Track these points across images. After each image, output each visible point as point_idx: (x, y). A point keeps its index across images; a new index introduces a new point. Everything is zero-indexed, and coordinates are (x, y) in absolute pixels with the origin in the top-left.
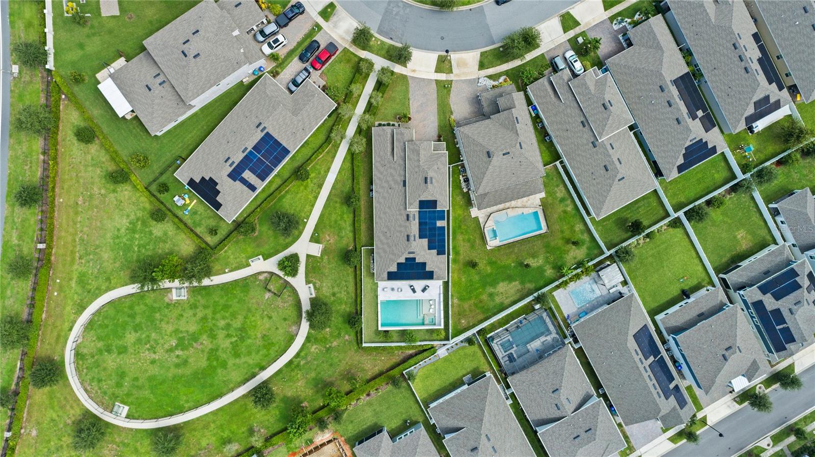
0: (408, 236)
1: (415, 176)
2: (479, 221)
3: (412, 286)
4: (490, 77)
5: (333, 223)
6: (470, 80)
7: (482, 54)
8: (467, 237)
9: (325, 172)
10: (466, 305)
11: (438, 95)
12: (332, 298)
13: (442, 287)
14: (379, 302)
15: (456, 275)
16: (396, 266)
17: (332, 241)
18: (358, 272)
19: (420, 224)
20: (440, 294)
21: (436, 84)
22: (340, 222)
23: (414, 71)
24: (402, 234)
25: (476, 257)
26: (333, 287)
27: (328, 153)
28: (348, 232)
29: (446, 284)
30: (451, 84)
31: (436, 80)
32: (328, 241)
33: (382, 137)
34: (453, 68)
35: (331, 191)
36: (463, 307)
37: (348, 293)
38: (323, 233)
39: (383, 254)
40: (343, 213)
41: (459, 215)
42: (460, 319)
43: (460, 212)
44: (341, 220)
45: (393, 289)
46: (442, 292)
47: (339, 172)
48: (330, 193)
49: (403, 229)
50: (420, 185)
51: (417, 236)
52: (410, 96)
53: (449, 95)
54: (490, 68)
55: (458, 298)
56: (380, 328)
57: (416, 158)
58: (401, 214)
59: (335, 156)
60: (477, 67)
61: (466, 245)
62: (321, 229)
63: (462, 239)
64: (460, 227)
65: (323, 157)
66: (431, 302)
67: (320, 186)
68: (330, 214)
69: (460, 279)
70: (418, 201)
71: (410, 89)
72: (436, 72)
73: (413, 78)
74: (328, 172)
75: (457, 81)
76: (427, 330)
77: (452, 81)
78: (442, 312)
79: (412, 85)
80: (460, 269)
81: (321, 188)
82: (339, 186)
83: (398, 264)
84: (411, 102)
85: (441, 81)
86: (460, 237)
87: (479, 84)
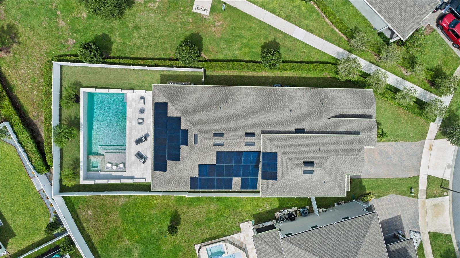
0: (221, 134)
1: (314, 148)
2: (234, 233)
3: (146, 139)
4: (421, 247)
5: (238, 32)
6: (417, 221)
7: (448, 236)
8: (213, 216)
9: (307, 26)
10: (114, 216)
11: (400, 179)
12: (131, 25)
13: (143, 181)
14: (124, 91)
15: (159, 201)
16: (175, 115)
17: (213, 29)
18: (168, 63)
19: (239, 153)
20: (133, 178)
21: (414, 177)
22: (239, 42)
23: (431, 148)
24: (224, 126)
25: (185, 230)
26: (148, 27)
27: (332, 31)
28: (224, 52)
29: (146, 188)
30: (413, 197)
31: (419, 176)
32: (214, 24)
33: (361, 101)
34: (434, 199)
35: (282, 32)
36: (111, 212)
37: (138, 48)
38: (225, 18)
39: (194, 96)
40: (252, 47)
41: (243, 206)
42: (94, 207)
43: (248, 207)
44: (242, 44)
45: (142, 111)
46: (136, 181)
47: (306, 45)
48: (279, 31)
49: (232, 127)
50: (301, 155)
51: (221, 149)
52: (400, 143)
53: (400, 194)
54: (432, 247)
55: (126, 203)
56: (82, 90)
57: (340, 149)
58: (254, 125)
59: (327, 40)
60: (433, 230)
61: (202, 215)
62: (230, 16)
63: (211, 209)
64: (228, 207)
65: (327, 24)
66: (121, 166)
67: (288, 18)
68: (250, 29)
69: (154, 208)
70: (277, 151)
71: (408, 143)
72: (429, 177)
73: (423, 146)
74: (307, 30)
75: (417, 204)
76: (78, 160)
77: (417, 197)
78: (105, 182)
79: (414, 145)
80: (168, 206)
81: (286, 19)
82: (288, 43)
83: (179, 119)
84: (393, 143)
85: (418, 184)
86: (213, 207)
87: (412, 233)
